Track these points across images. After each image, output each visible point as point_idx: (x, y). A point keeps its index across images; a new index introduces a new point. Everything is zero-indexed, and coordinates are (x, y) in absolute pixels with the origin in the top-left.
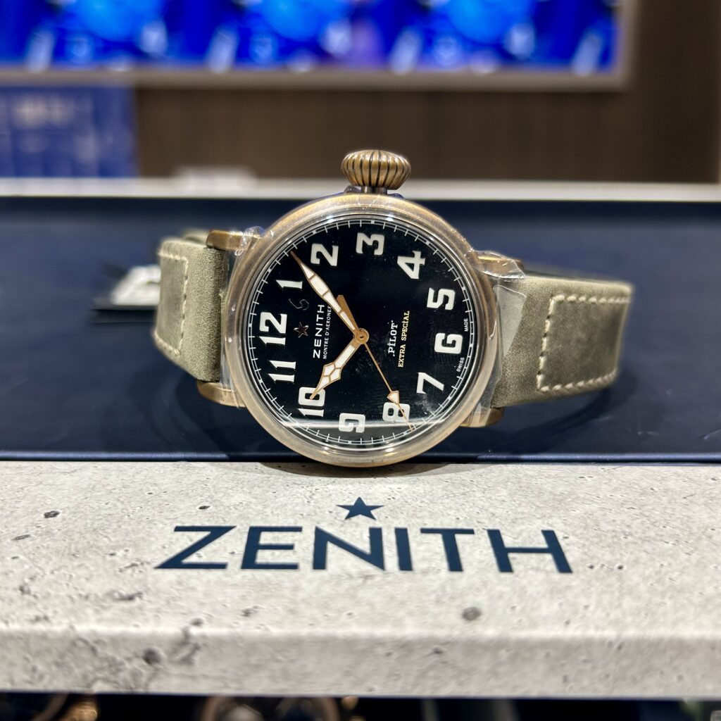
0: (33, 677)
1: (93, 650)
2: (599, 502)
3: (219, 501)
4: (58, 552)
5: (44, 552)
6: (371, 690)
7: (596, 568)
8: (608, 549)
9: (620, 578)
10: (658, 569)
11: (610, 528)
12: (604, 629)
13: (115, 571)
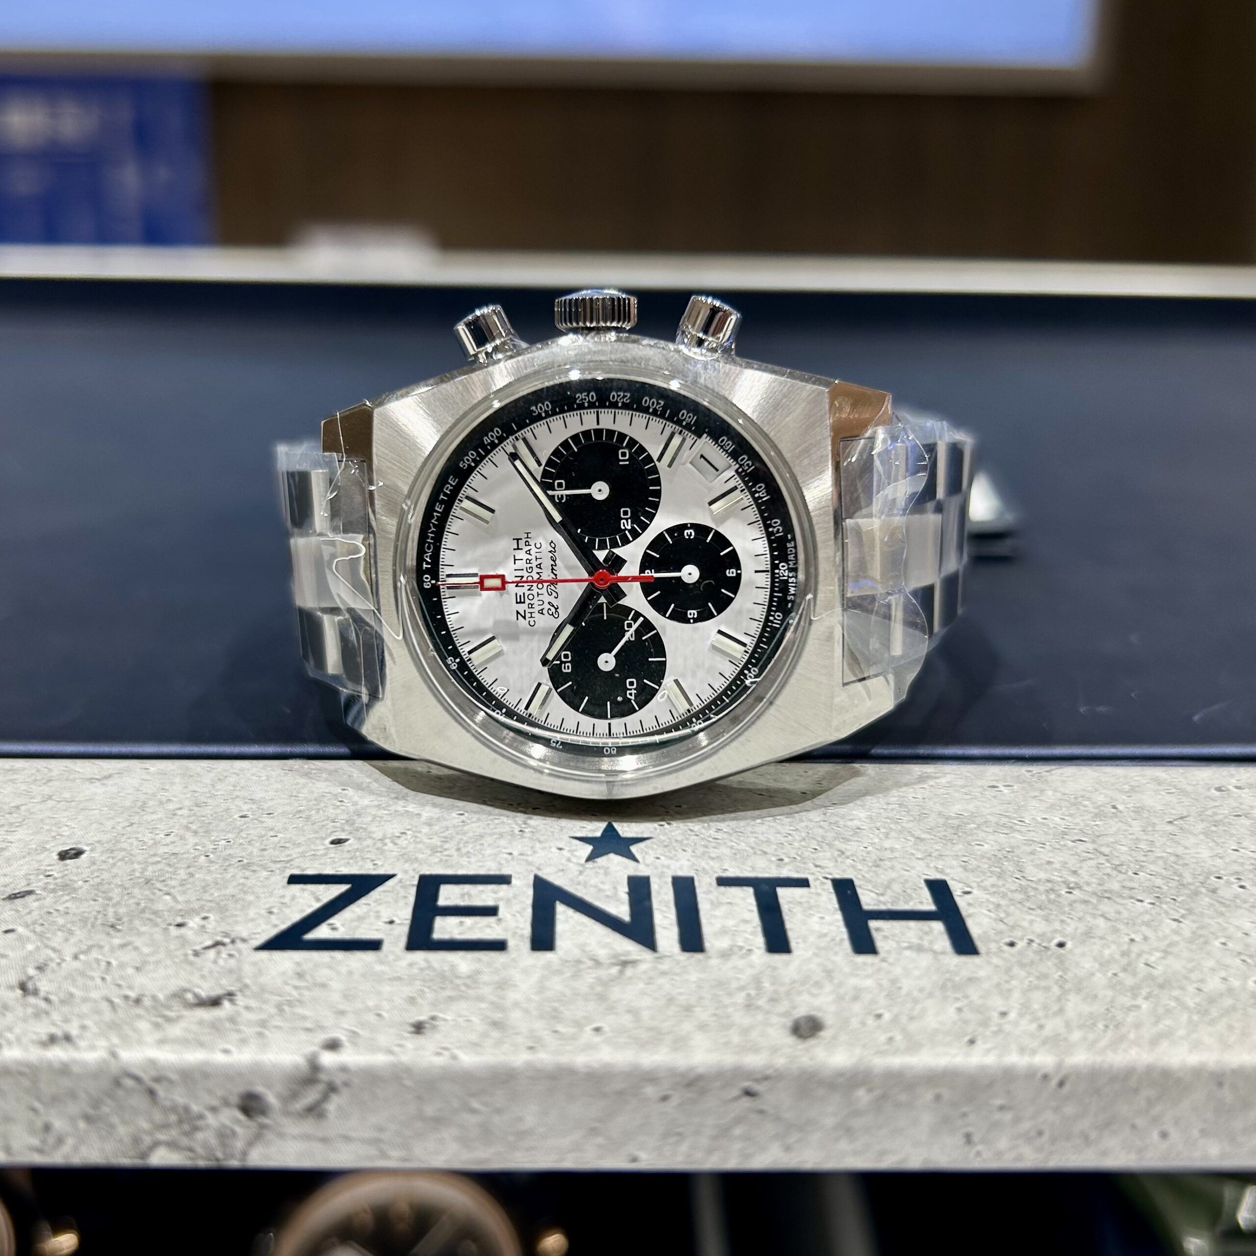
0: (44, 1142)
1: (152, 1093)
2: (1023, 829)
3: (365, 829)
4: (84, 921)
5: (61, 921)
6: (635, 1160)
7: (1020, 945)
8: (1039, 912)
9: (1061, 963)
10: (1125, 947)
11: (1043, 875)
12: (1034, 1052)
13: (186, 955)
